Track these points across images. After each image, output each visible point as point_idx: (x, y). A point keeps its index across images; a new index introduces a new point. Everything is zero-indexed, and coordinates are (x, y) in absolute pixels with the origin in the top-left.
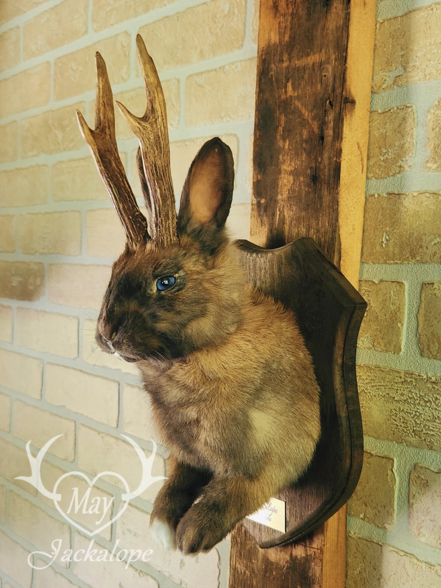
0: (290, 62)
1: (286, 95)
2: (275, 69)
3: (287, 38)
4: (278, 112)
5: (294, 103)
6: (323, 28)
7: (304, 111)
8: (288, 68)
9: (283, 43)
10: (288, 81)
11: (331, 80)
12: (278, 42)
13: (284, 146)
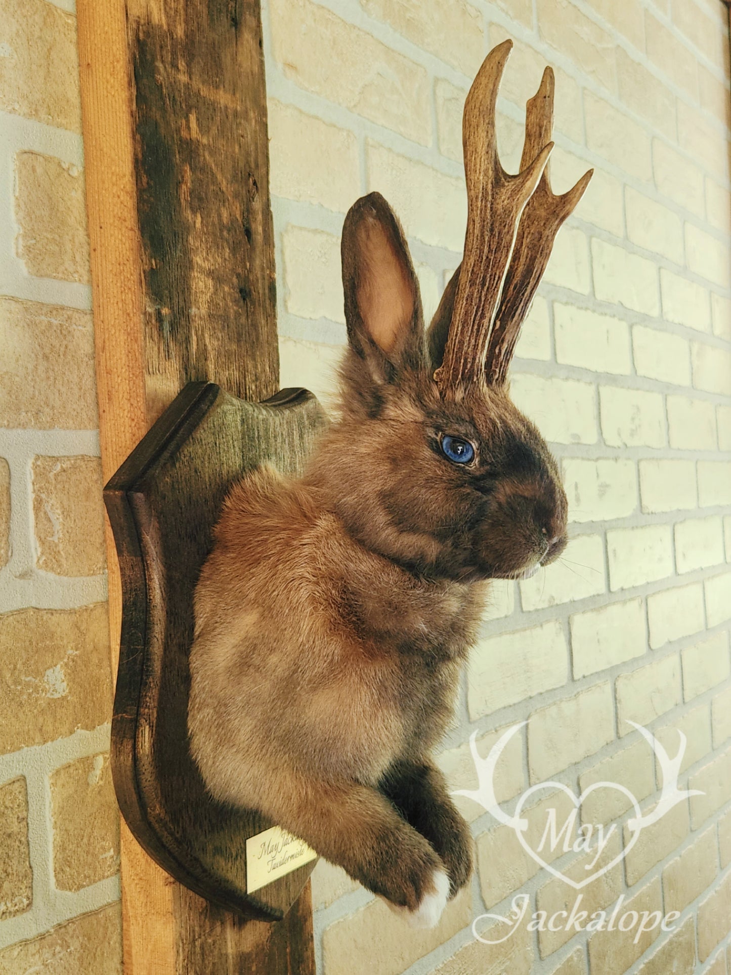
0: (191, 78)
1: (190, 134)
2: (165, 75)
3: (180, 31)
4: (177, 156)
5: (204, 156)
6: (234, 59)
7: (219, 177)
8: (187, 87)
9: (175, 37)
10: (189, 109)
11: (252, 148)
12: (165, 27)
13: (195, 222)
